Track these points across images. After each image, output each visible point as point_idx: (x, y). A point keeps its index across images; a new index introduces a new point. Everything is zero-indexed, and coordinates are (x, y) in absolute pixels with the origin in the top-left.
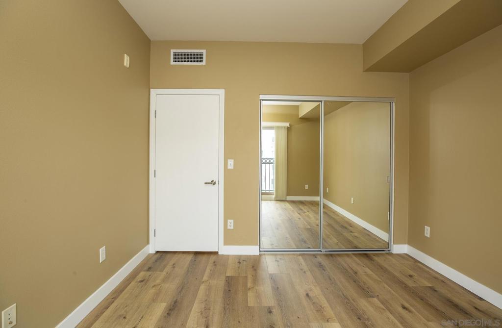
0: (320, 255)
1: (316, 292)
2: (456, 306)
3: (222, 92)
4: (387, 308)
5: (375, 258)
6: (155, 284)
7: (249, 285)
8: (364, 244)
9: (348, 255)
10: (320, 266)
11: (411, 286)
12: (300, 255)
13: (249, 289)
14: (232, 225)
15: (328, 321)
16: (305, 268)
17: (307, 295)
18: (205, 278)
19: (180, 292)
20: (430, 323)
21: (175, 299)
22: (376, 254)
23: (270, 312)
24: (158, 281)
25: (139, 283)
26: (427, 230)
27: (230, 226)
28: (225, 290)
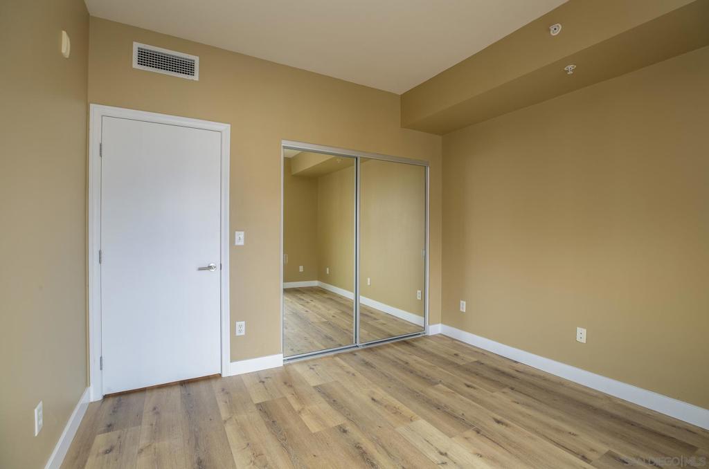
0: (358, 351)
1: (380, 393)
2: (503, 373)
3: (226, 128)
4: (455, 390)
5: (416, 343)
6: (140, 447)
7: (297, 407)
8: (397, 331)
9: (388, 346)
10: (367, 364)
11: (462, 364)
12: (335, 356)
13: (300, 412)
14: (243, 328)
15: (411, 420)
16: (352, 370)
17: (373, 399)
18: (224, 414)
19: (197, 445)
20: (495, 394)
21: (195, 459)
22: (415, 339)
23: (345, 431)
24: (143, 442)
25: (107, 455)
26: (463, 305)
27: (240, 331)
28: (267, 424)
